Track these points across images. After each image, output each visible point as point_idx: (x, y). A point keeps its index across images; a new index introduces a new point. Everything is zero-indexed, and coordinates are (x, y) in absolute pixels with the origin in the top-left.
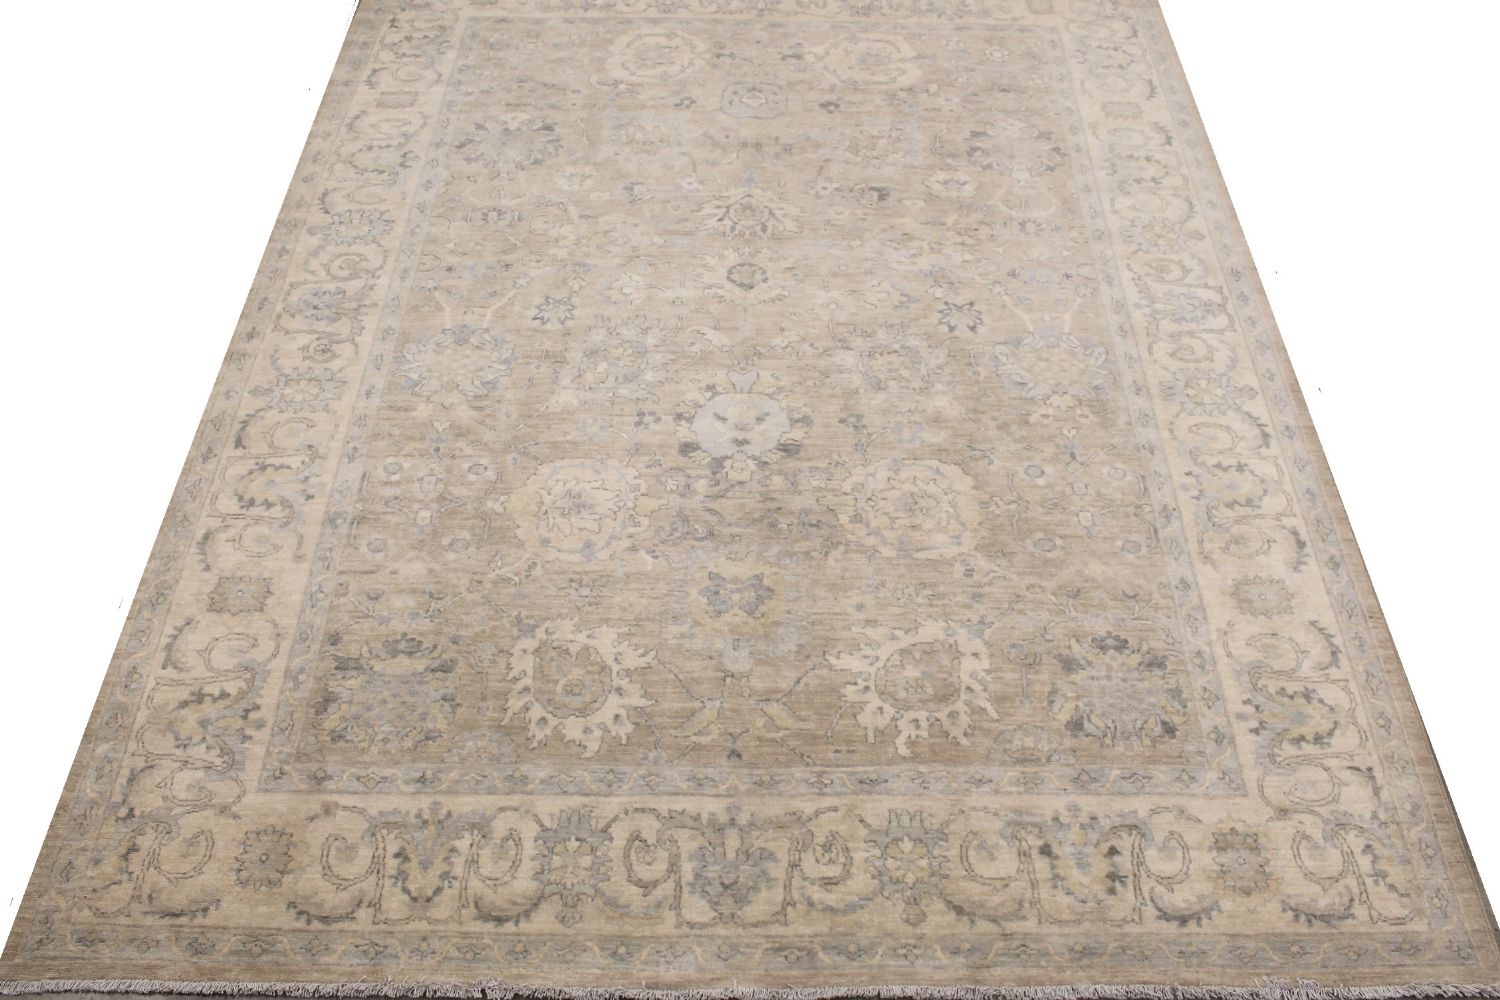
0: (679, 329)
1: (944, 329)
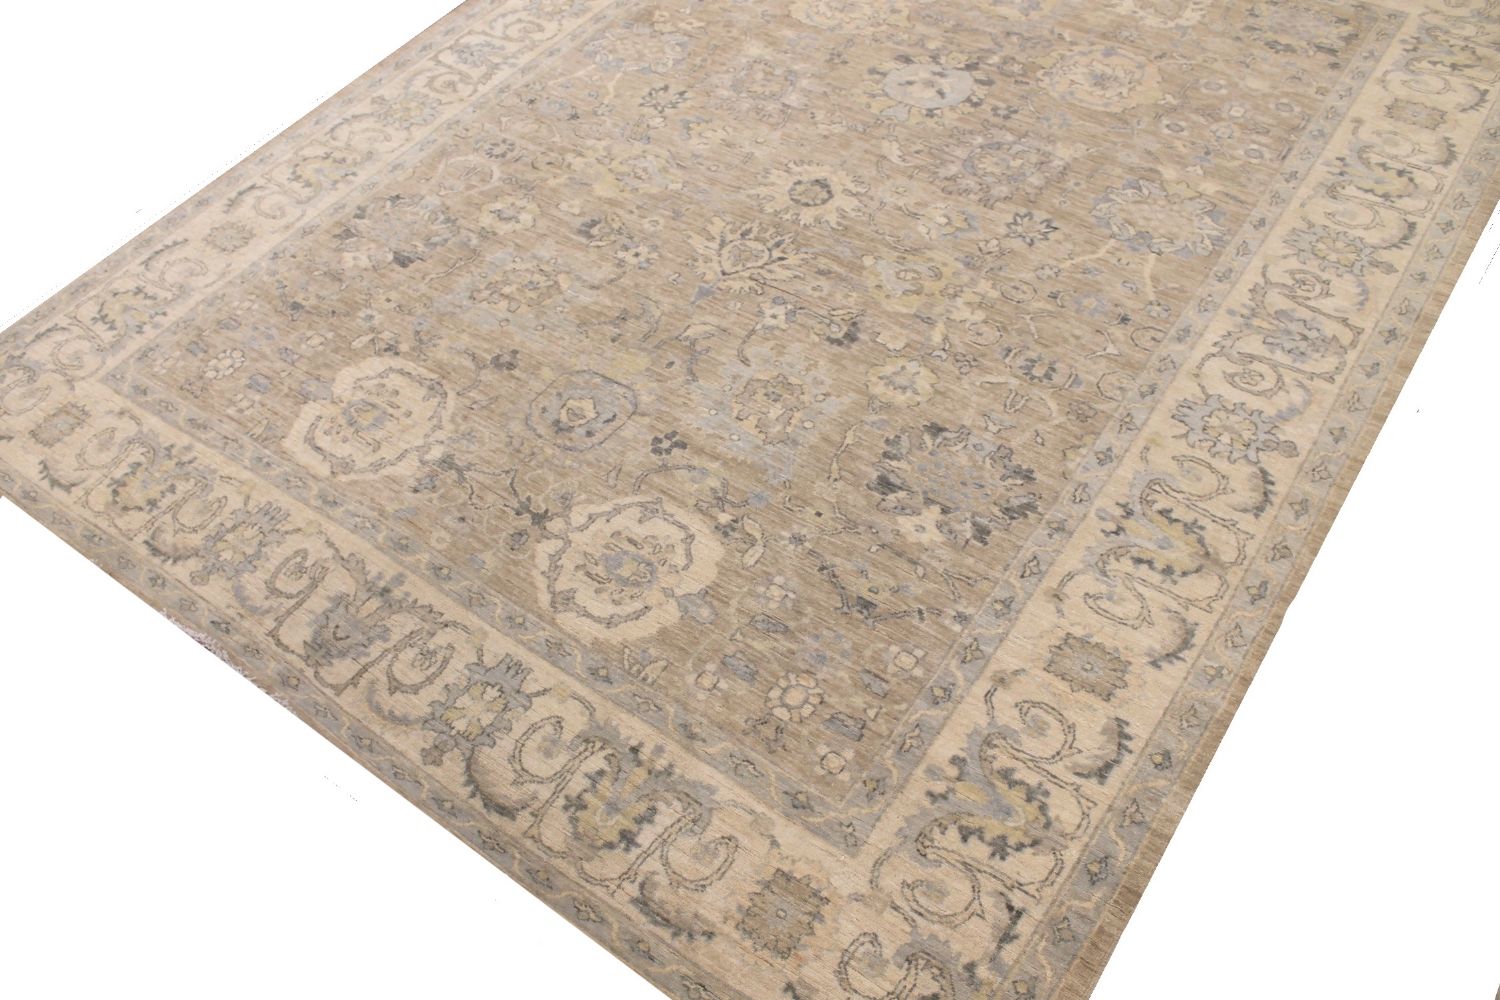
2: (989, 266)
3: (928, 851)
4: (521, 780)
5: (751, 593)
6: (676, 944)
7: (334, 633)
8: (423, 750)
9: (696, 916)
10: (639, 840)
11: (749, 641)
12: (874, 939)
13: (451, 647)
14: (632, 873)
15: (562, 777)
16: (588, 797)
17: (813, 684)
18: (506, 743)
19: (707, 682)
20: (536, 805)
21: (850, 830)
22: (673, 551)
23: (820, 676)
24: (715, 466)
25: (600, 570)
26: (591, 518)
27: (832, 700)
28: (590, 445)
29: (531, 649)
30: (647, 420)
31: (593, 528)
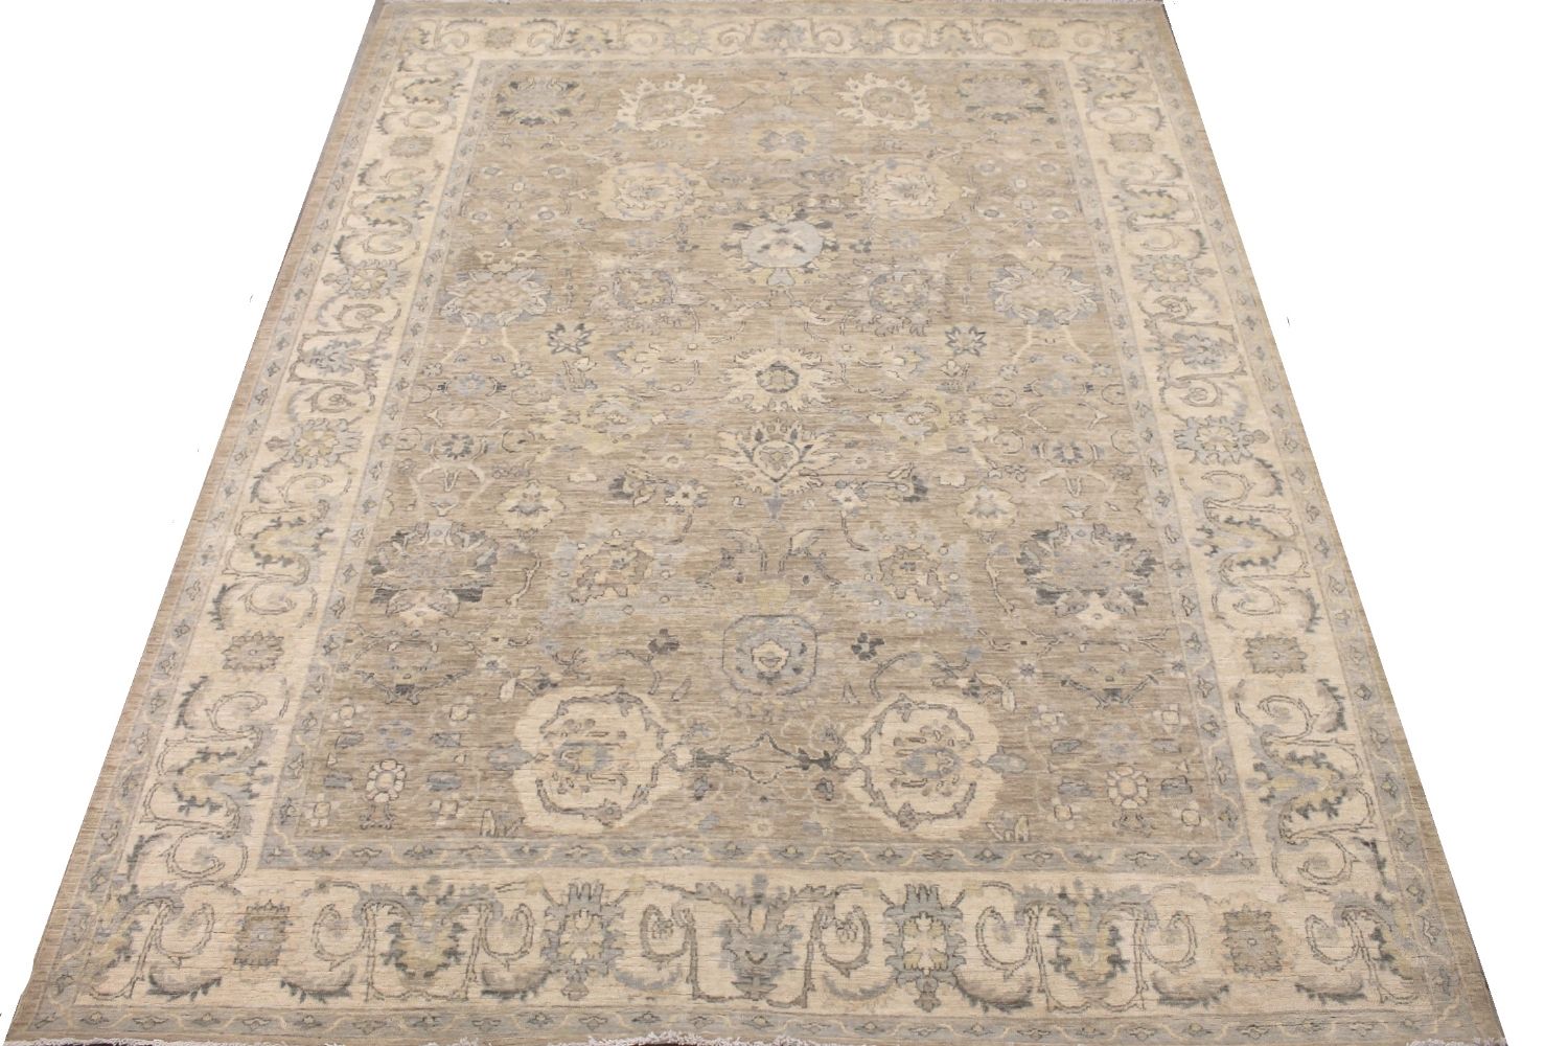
0: (843, 321)
1: (588, 326)
2: (965, 385)
3: (1294, 839)
4: (1008, 973)
5: (1033, 729)
6: (1212, 1011)
7: (751, 959)
8: (916, 1002)
9: (1206, 982)
10: (1124, 957)
11: (1064, 766)
12: (1316, 920)
13: (857, 908)
14: (1141, 984)
15: (1032, 948)
16: (1063, 951)
17: (1131, 771)
18: (971, 952)
19: (1064, 814)
20: (1036, 983)
21: (1240, 857)
22: (950, 730)
23: (1131, 762)
24: (917, 646)
25: (910, 776)
26: (867, 739)
27: (1151, 775)
28: (807, 680)
29: (919, 870)
30: (832, 635)
31: (875, 745)
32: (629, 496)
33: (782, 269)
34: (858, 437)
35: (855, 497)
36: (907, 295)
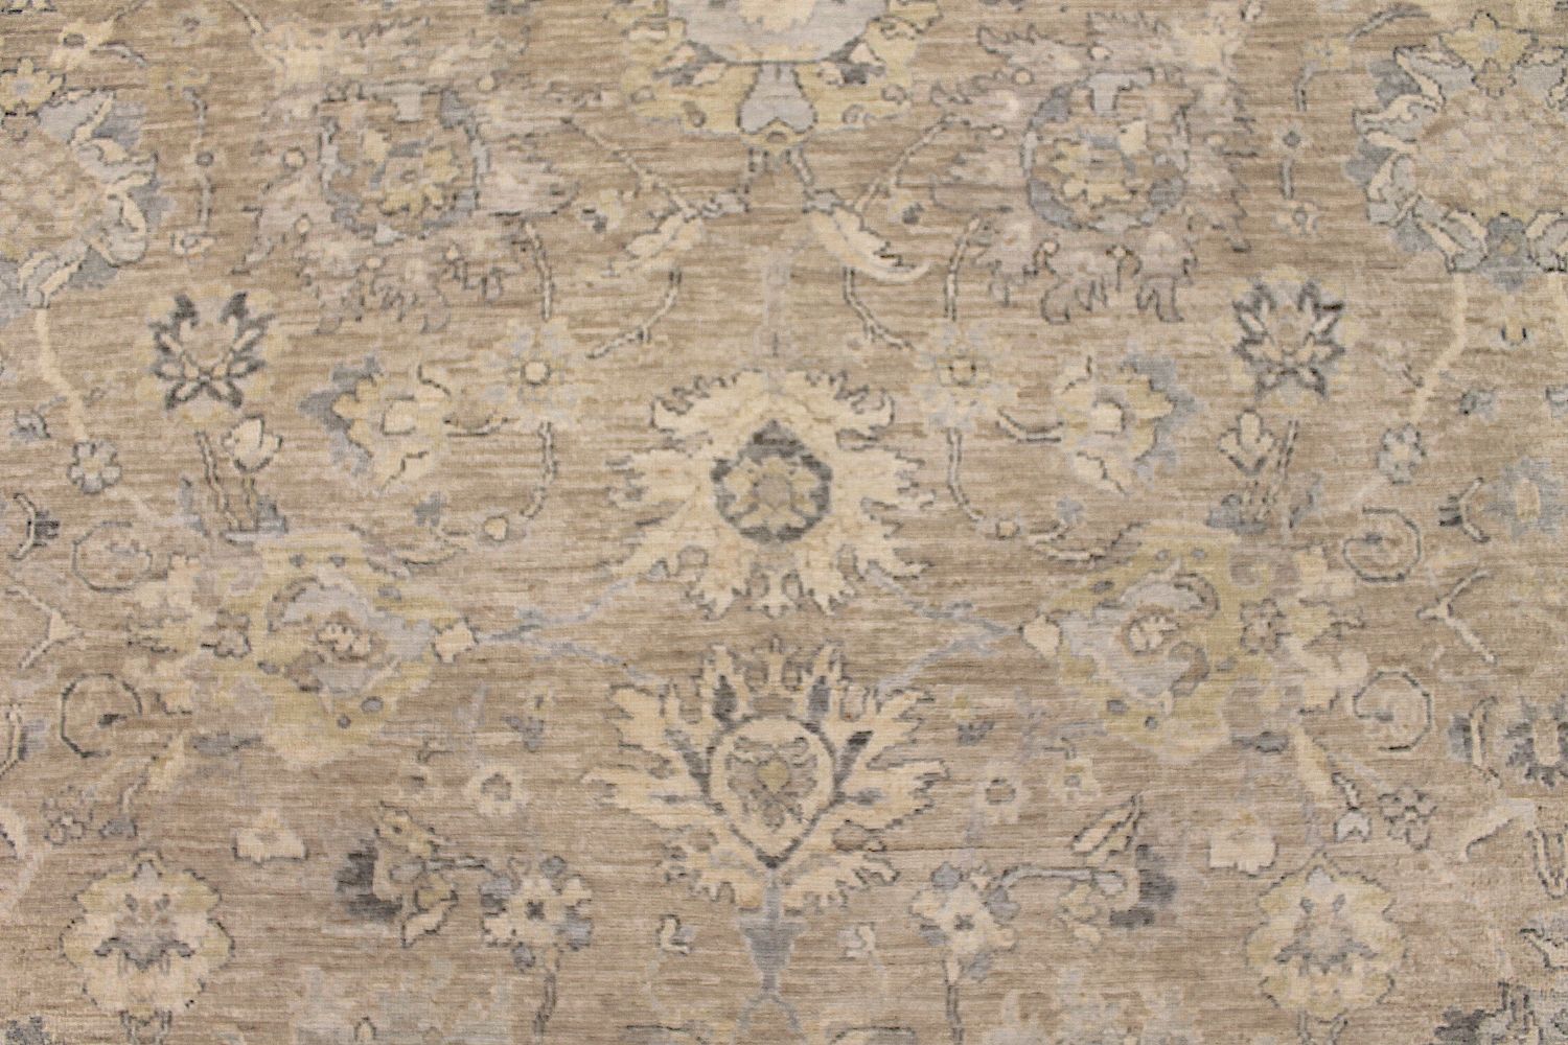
1: (256, 305)
2: (1283, 506)
32: (389, 911)
33: (778, 65)
34: (995, 702)
35: (982, 916)
36: (1129, 165)
